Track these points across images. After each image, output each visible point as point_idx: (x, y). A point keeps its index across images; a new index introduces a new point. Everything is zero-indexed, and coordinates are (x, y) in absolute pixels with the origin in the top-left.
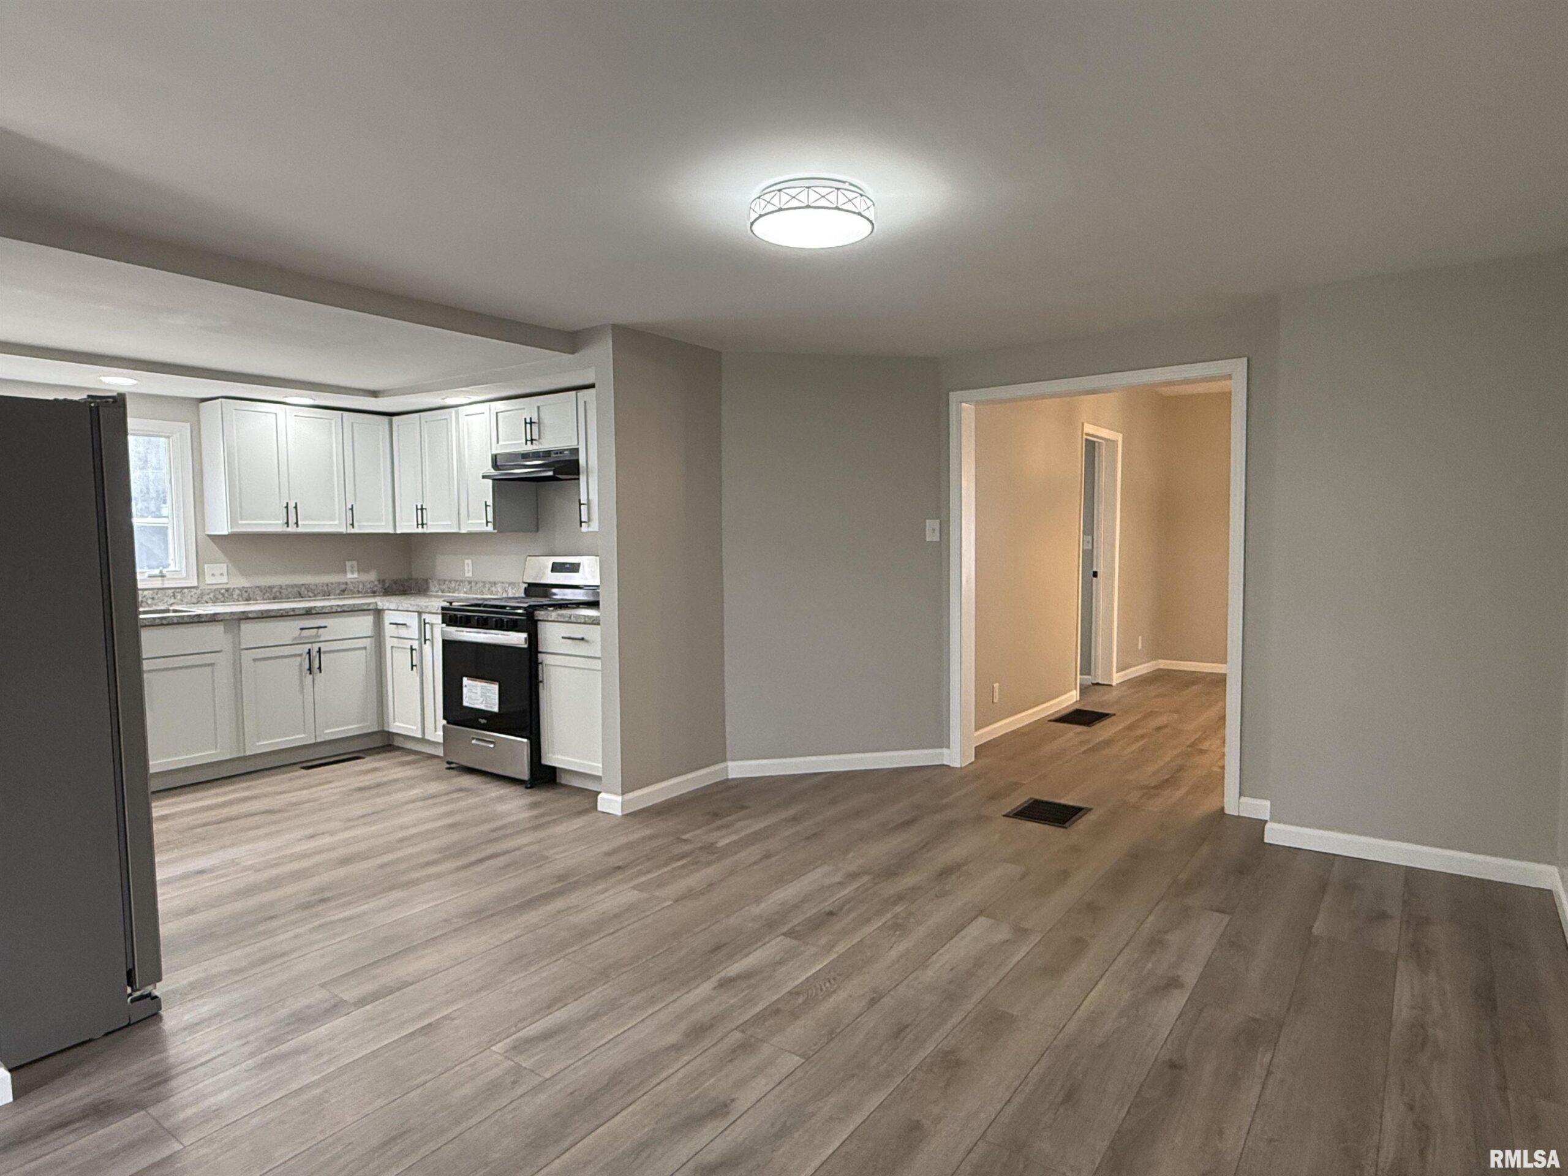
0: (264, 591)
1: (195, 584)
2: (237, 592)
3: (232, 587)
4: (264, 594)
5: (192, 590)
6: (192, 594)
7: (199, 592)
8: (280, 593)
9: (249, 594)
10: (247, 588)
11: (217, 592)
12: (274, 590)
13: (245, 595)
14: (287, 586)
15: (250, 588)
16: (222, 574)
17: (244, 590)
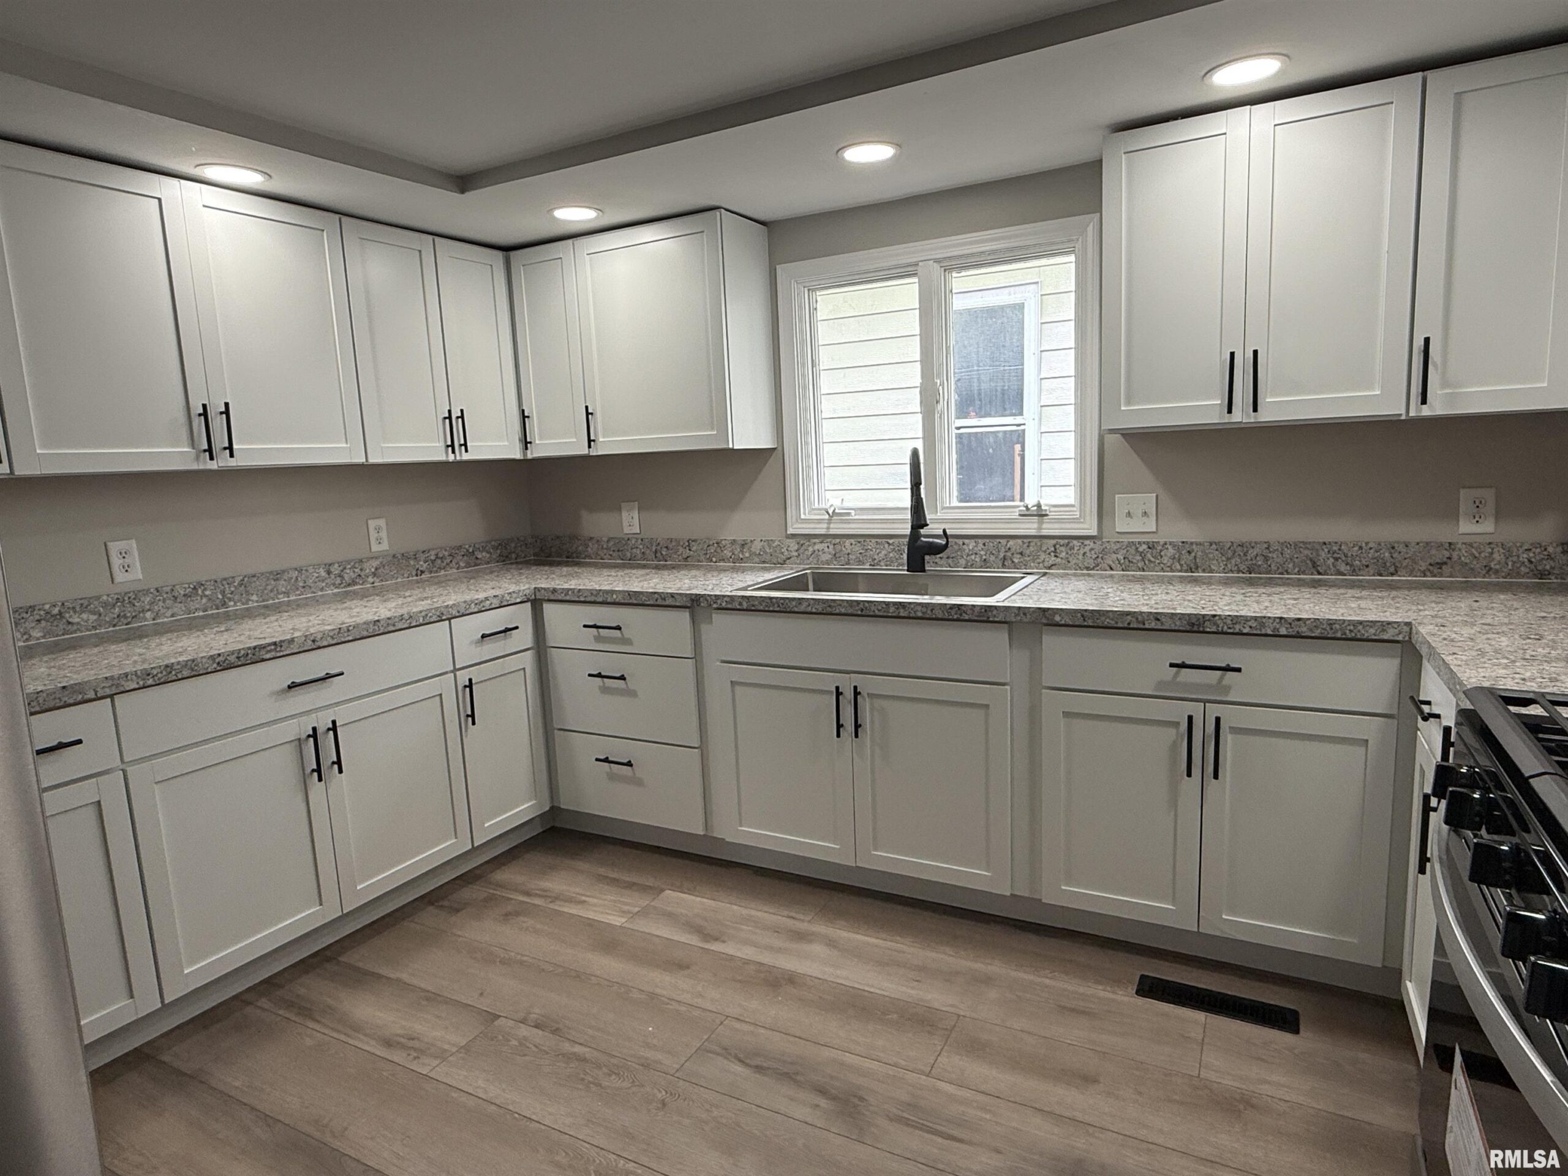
0: (1230, 554)
1: (1094, 532)
2: (1171, 551)
3: (1162, 541)
4: (1228, 559)
5: (1087, 542)
6: (1087, 549)
7: (1098, 547)
8: (1266, 558)
9: (1195, 558)
10: (1192, 543)
11: (1132, 550)
12: (1252, 553)
13: (1187, 559)
14: (1285, 544)
15: (1197, 544)
16: (1145, 514)
17: (1186, 547)
